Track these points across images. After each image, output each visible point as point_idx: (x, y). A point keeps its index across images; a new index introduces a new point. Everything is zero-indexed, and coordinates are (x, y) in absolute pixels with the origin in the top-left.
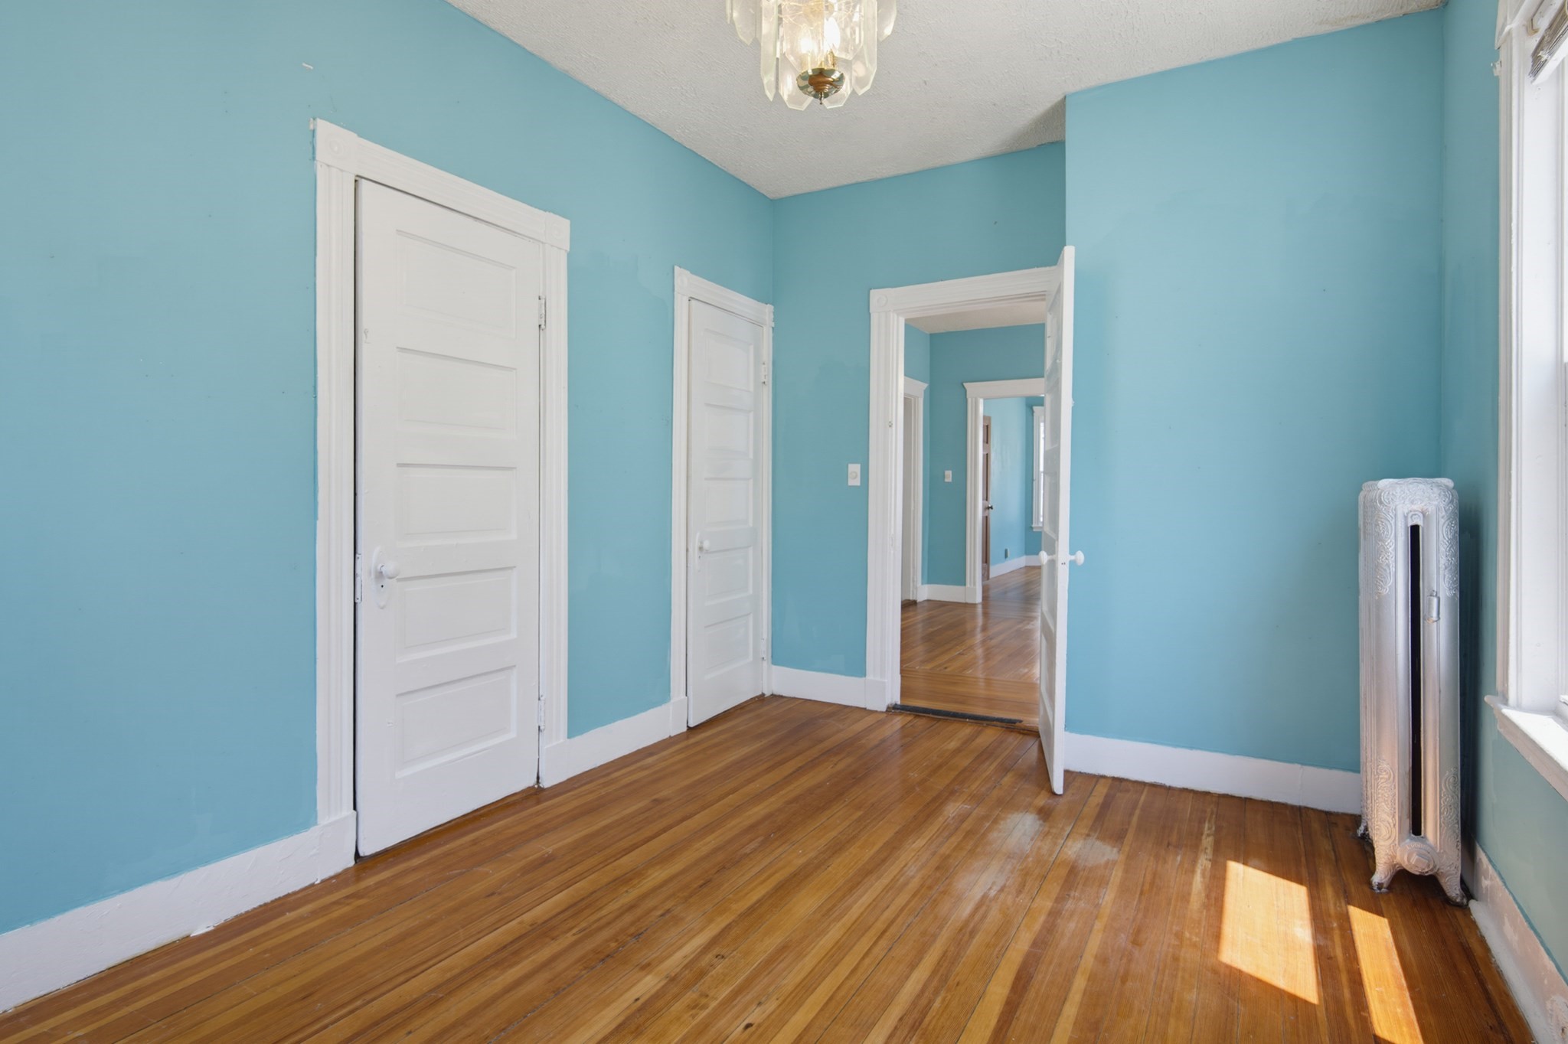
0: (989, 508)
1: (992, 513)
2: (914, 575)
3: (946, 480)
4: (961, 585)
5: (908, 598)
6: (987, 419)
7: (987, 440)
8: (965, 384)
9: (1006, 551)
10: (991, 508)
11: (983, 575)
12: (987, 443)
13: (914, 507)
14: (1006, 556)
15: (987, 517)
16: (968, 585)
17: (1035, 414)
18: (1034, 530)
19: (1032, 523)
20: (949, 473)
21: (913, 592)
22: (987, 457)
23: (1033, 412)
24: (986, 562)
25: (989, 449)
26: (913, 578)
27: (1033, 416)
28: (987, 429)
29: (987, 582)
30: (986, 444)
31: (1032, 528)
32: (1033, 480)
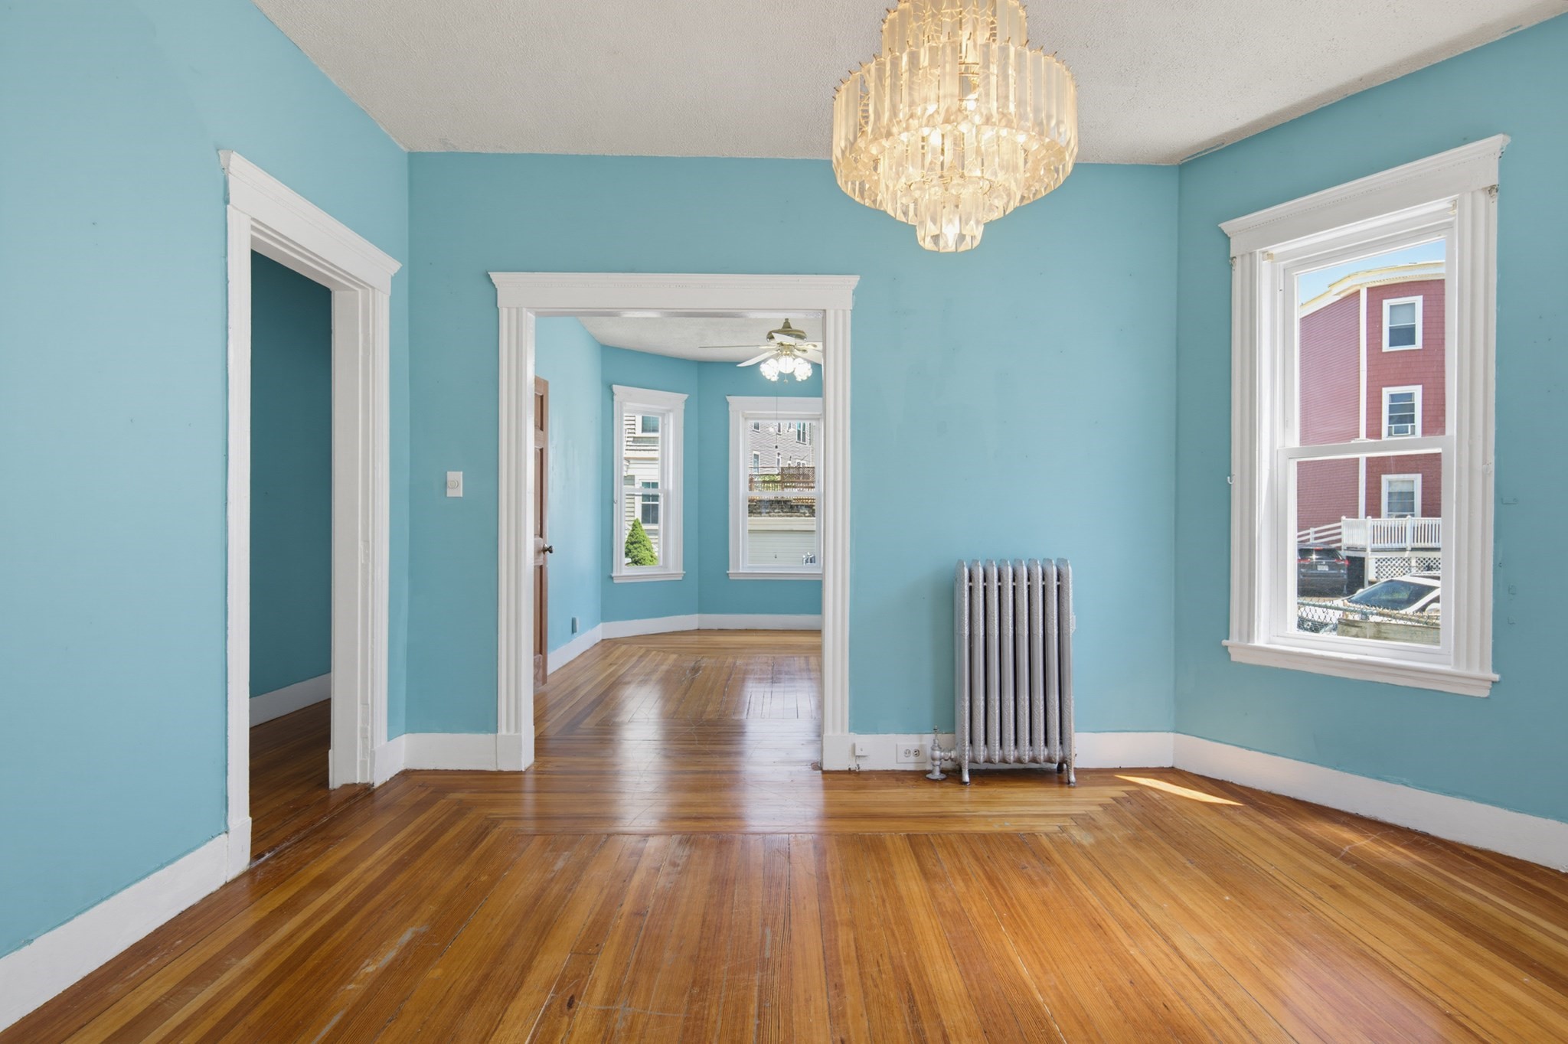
0: (545, 550)
1: (551, 561)
2: (365, 721)
3: (450, 493)
4: (488, 731)
5: (350, 781)
6: (541, 384)
7: (541, 425)
8: (494, 275)
9: (574, 621)
10: (550, 550)
11: (535, 677)
12: (542, 429)
13: (366, 555)
14: (574, 631)
15: (541, 567)
16: (503, 731)
17: (615, 397)
18: (615, 581)
19: (612, 572)
20: (456, 477)
21: (364, 763)
22: (541, 455)
23: (612, 393)
24: (541, 653)
25: (545, 440)
26: (364, 730)
27: (613, 400)
28: (541, 402)
29: (543, 688)
30: (540, 432)
31: (612, 578)
32: (613, 502)
